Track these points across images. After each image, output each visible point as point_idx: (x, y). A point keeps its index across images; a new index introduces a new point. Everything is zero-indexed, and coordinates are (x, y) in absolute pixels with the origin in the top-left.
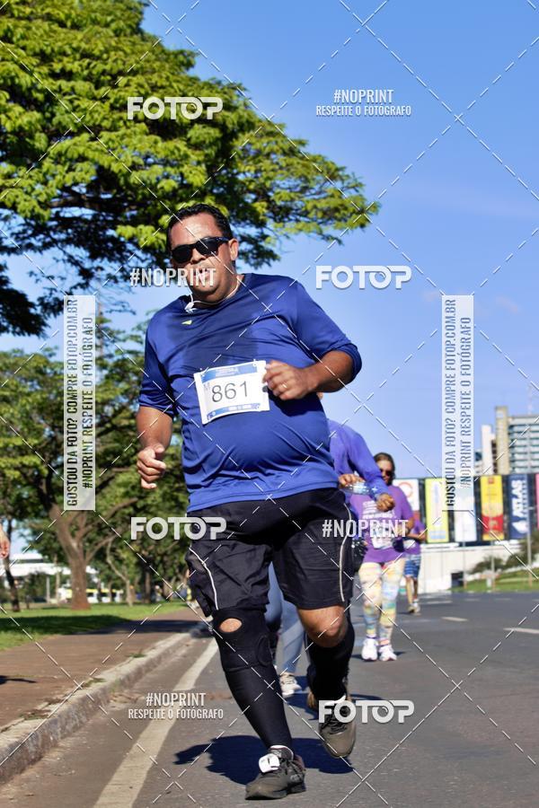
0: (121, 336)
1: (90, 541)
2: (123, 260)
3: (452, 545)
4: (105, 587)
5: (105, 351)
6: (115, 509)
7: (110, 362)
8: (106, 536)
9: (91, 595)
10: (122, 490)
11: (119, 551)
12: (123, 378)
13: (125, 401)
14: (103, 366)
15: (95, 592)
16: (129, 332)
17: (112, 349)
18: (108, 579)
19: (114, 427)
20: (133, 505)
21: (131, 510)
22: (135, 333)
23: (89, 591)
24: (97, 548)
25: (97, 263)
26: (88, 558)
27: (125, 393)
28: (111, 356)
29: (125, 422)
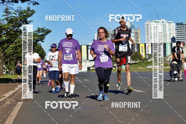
0: (11, 13)
1: (4, 60)
3: (88, 61)
4: (8, 70)
5: (8, 17)
6: (10, 52)
7: (9, 19)
8: (8, 58)
9: (4, 72)
10: (12, 48)
11: (11, 62)
12: (12, 22)
13: (12, 28)
14: (7, 20)
15: (5, 71)
16: (13, 12)
17: (9, 16)
18: (8, 68)
19: (10, 34)
20: (14, 52)
21: (14, 53)
22: (14, 12)
23: (4, 71)
24: (6, 61)
26: (4, 64)
27: (12, 26)
28: (9, 17)
29: (12, 33)
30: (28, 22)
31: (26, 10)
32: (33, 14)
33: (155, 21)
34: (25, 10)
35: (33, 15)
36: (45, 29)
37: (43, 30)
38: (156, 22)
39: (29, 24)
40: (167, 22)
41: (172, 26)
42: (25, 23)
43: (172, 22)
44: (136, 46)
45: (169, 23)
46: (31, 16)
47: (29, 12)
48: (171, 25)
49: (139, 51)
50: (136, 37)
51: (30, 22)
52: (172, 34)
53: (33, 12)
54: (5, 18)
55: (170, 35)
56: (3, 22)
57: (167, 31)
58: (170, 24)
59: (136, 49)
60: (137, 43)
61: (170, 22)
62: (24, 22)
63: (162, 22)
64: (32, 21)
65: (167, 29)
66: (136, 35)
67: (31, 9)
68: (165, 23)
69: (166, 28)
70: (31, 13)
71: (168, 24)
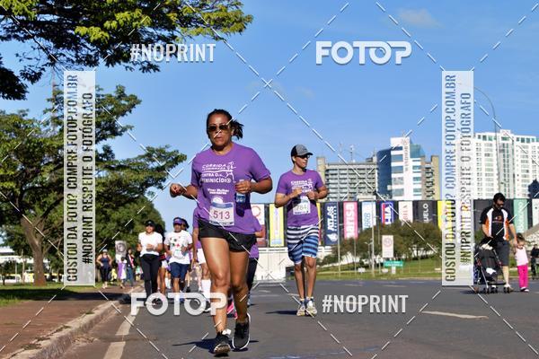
2: (77, 49)
25: (60, 51)
26: (44, 252)
30: (119, 130)
31: (115, 95)
32: (133, 106)
33: (482, 134)
34: (111, 96)
35: (133, 110)
36: (169, 150)
37: (161, 154)
38: (484, 137)
39: (121, 135)
40: (518, 140)
41: (530, 150)
42: (108, 132)
43: (531, 137)
44: (426, 206)
45: (523, 141)
46: (128, 113)
47: (123, 102)
48: (527, 147)
49: (435, 220)
50: (428, 180)
51: (124, 130)
52: (531, 174)
53: (134, 102)
54: (54, 119)
55: (525, 176)
56: (47, 131)
57: (516, 163)
58: (525, 144)
59: (426, 215)
60: (431, 198)
61: (525, 137)
62: (107, 129)
63: (504, 139)
64: (131, 128)
65: (516, 158)
66: (427, 175)
67: (128, 93)
68: (510, 142)
69: (515, 156)
70: (127, 103)
71: (519, 143)
